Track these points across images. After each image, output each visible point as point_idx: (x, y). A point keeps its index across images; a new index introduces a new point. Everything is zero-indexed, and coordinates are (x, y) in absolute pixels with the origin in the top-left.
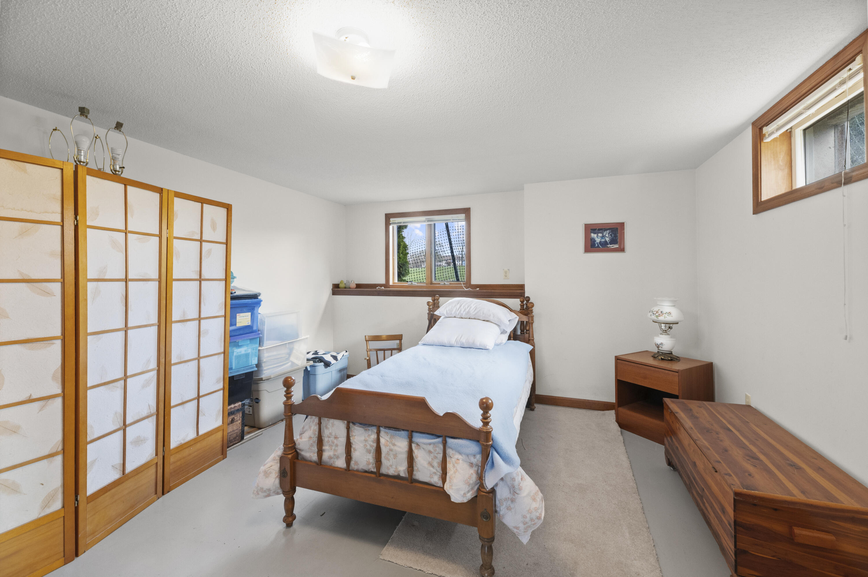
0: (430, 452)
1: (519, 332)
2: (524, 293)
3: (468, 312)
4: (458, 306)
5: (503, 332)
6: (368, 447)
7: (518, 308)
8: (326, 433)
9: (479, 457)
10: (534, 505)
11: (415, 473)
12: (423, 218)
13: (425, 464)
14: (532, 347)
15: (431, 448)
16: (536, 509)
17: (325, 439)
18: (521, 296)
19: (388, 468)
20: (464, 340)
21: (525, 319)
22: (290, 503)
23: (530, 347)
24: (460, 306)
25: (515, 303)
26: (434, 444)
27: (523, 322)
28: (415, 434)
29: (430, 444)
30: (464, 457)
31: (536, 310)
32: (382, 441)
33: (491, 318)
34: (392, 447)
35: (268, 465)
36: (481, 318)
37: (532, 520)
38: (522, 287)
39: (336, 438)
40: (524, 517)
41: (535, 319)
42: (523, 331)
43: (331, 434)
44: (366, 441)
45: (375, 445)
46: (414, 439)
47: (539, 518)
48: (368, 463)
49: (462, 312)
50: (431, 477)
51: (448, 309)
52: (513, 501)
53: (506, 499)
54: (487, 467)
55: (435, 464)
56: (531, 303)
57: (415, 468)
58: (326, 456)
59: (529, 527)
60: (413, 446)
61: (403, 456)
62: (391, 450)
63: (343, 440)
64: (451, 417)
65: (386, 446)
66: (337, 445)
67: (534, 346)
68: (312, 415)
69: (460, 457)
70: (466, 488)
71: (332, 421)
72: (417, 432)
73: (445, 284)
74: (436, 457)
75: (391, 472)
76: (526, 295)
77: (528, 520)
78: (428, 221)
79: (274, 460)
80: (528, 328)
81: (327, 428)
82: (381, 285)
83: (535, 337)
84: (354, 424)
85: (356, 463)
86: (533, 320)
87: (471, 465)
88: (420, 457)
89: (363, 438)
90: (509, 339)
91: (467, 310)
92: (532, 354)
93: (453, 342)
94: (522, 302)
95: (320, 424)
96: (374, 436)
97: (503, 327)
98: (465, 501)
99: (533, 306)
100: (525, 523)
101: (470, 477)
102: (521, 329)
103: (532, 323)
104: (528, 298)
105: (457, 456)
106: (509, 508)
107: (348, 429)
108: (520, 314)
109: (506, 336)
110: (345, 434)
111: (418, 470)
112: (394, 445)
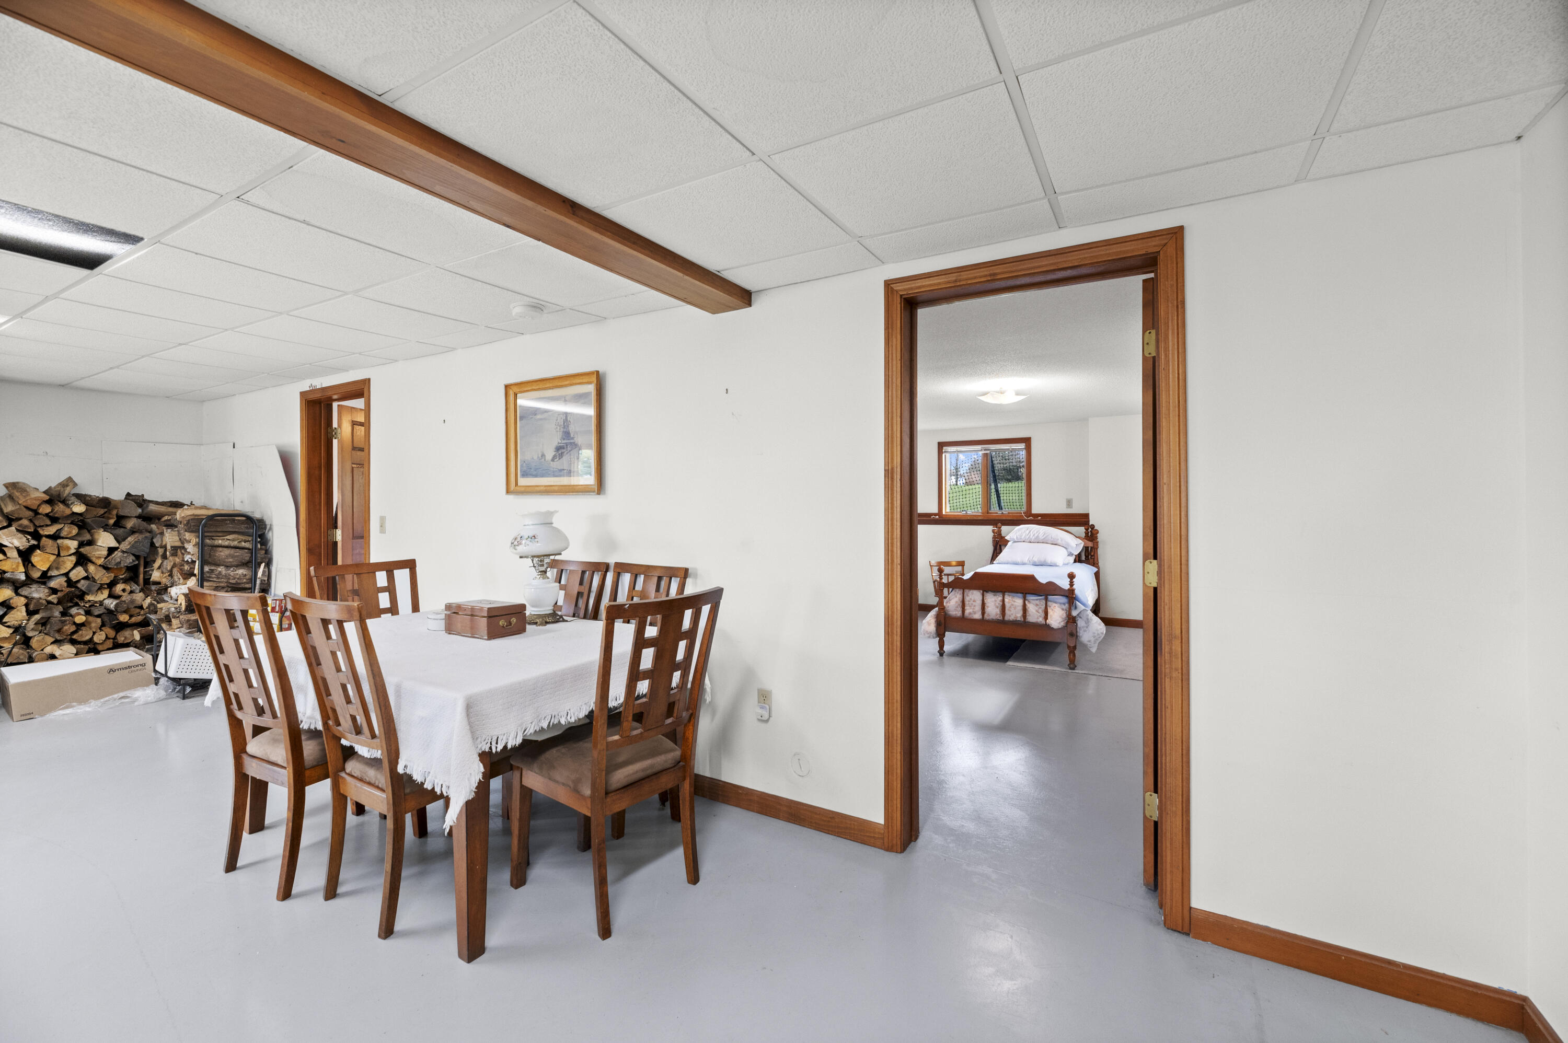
0: (1037, 605)
1: (1083, 558)
2: (1089, 521)
3: (1038, 536)
4: (1028, 532)
5: (1070, 554)
6: (997, 604)
7: (1084, 535)
8: (967, 599)
9: (1067, 605)
10: (1100, 627)
11: (1027, 617)
12: (979, 447)
13: (1034, 611)
14: (1097, 569)
15: (1037, 602)
16: (1101, 629)
17: (967, 603)
18: (1086, 524)
19: (1010, 616)
20: (1036, 559)
21: (1090, 544)
22: (941, 644)
23: (1095, 570)
24: (1030, 532)
25: (1081, 530)
26: (1040, 599)
27: (1088, 547)
28: (1027, 595)
29: (1037, 600)
30: (1059, 605)
31: (1100, 537)
32: (1006, 600)
33: (1059, 542)
34: (1013, 603)
35: (929, 619)
36: (1050, 542)
37: (1098, 634)
38: (1086, 516)
39: (974, 601)
40: (1094, 633)
41: (1100, 545)
42: (1088, 557)
43: (971, 599)
44: (995, 601)
45: (1001, 603)
46: (1027, 598)
47: (1102, 633)
48: (997, 615)
49: (1031, 537)
50: (1038, 618)
51: (1018, 534)
52: (1087, 627)
53: (1083, 627)
54: (1073, 608)
55: (1040, 611)
56: (1096, 530)
57: (1027, 614)
58: (967, 612)
59: (1097, 639)
60: (1026, 602)
61: (1020, 608)
62: (1012, 605)
63: (979, 602)
64: (1050, 584)
65: (1009, 603)
66: (975, 606)
67: (1098, 568)
68: (957, 588)
69: (1056, 605)
70: (1060, 620)
71: (971, 591)
72: (1029, 594)
73: (1002, 513)
74: (1040, 608)
75: (1012, 618)
76: (1090, 524)
77: (1096, 634)
78: (985, 450)
79: (932, 617)
80: (1092, 554)
81: (968, 595)
82: (935, 515)
83: (1099, 561)
84: (987, 592)
85: (989, 615)
86: (1097, 545)
87: (1063, 609)
88: (1031, 608)
89: (993, 600)
90: (1075, 561)
91: (1036, 535)
92: (1097, 575)
93: (1026, 560)
94: (1087, 530)
95: (963, 593)
96: (1000, 598)
97: (1070, 550)
98: (1060, 627)
99: (1098, 532)
100: (1094, 637)
101: (1063, 615)
102: (1085, 555)
103: (1097, 549)
104: (1093, 527)
105: (1054, 604)
106: (1085, 631)
107: (983, 595)
108: (1085, 540)
109: (1072, 559)
110: (981, 598)
111: (1029, 615)
112: (1015, 602)
